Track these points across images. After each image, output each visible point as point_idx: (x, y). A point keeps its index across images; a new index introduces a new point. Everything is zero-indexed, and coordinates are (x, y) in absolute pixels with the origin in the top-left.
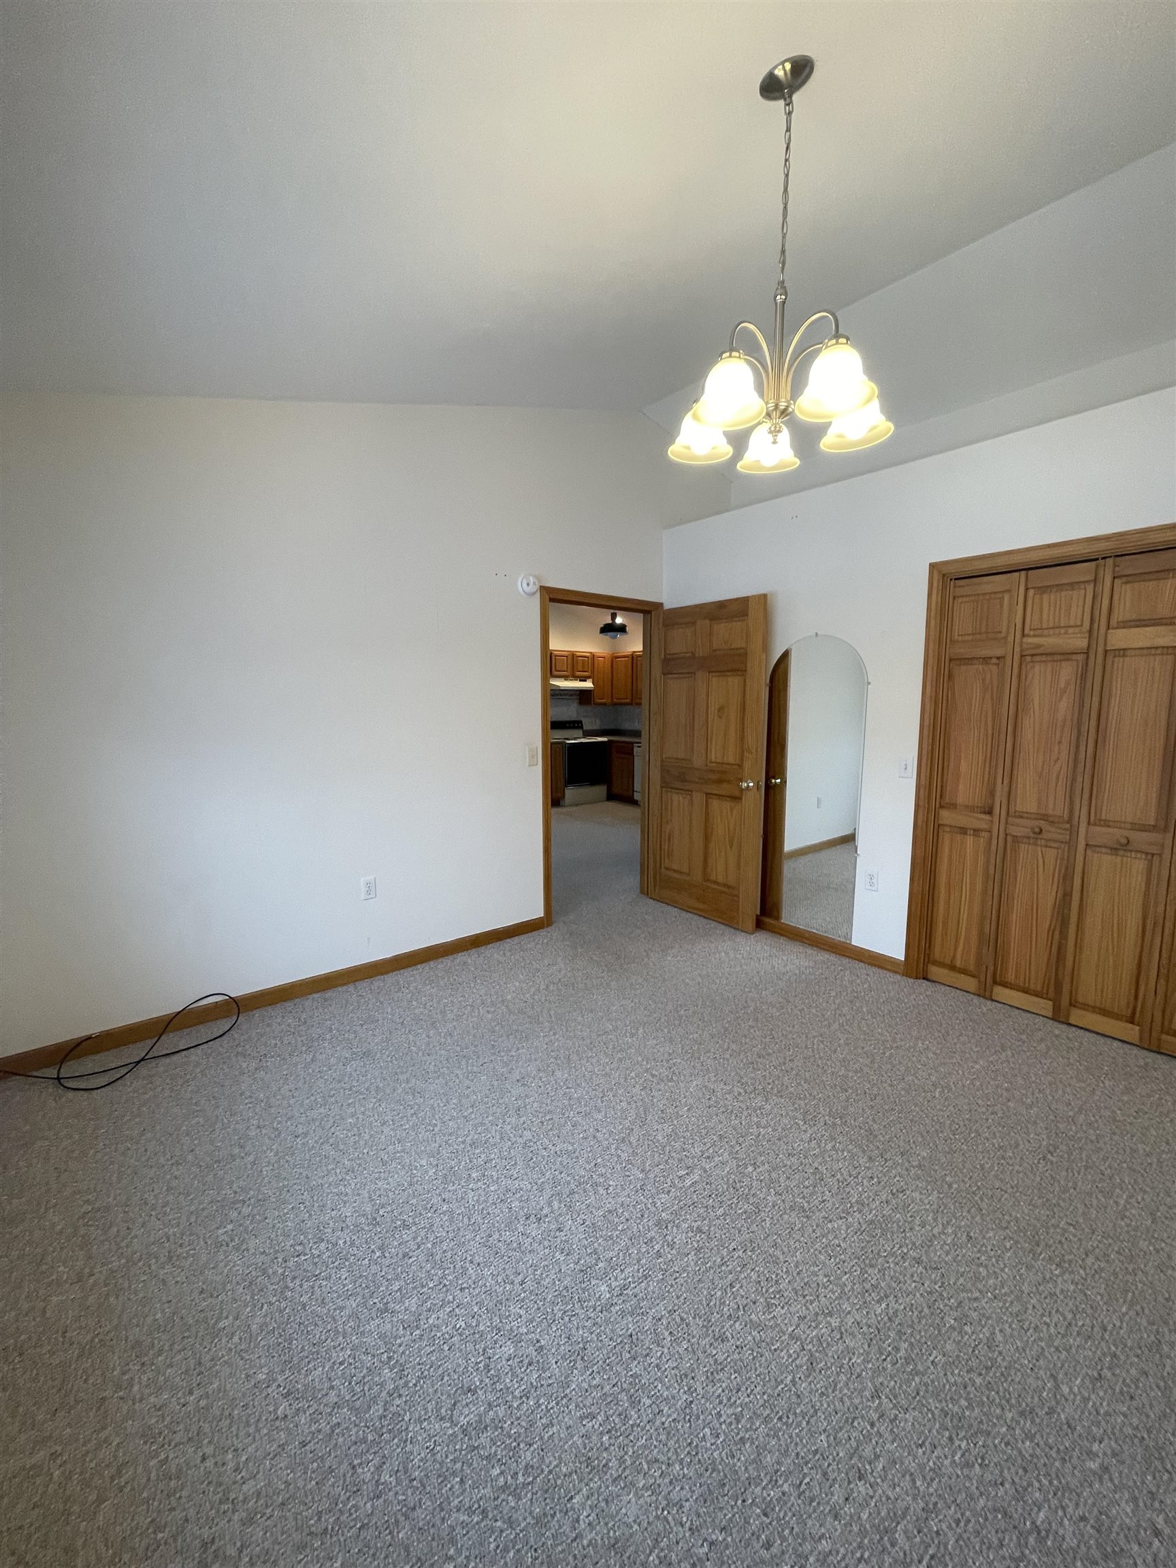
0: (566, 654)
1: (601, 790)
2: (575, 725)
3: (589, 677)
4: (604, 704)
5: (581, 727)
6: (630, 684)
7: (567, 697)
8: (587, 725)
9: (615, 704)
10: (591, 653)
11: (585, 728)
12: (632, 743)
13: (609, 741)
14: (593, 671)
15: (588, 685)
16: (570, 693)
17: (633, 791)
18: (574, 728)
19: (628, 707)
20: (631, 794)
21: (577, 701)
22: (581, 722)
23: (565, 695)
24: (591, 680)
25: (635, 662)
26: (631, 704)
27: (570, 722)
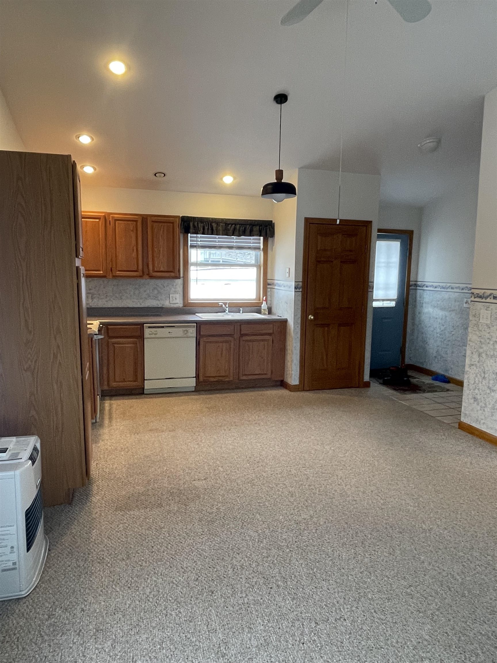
12: (142, 325)
17: (143, 380)
20: (140, 384)
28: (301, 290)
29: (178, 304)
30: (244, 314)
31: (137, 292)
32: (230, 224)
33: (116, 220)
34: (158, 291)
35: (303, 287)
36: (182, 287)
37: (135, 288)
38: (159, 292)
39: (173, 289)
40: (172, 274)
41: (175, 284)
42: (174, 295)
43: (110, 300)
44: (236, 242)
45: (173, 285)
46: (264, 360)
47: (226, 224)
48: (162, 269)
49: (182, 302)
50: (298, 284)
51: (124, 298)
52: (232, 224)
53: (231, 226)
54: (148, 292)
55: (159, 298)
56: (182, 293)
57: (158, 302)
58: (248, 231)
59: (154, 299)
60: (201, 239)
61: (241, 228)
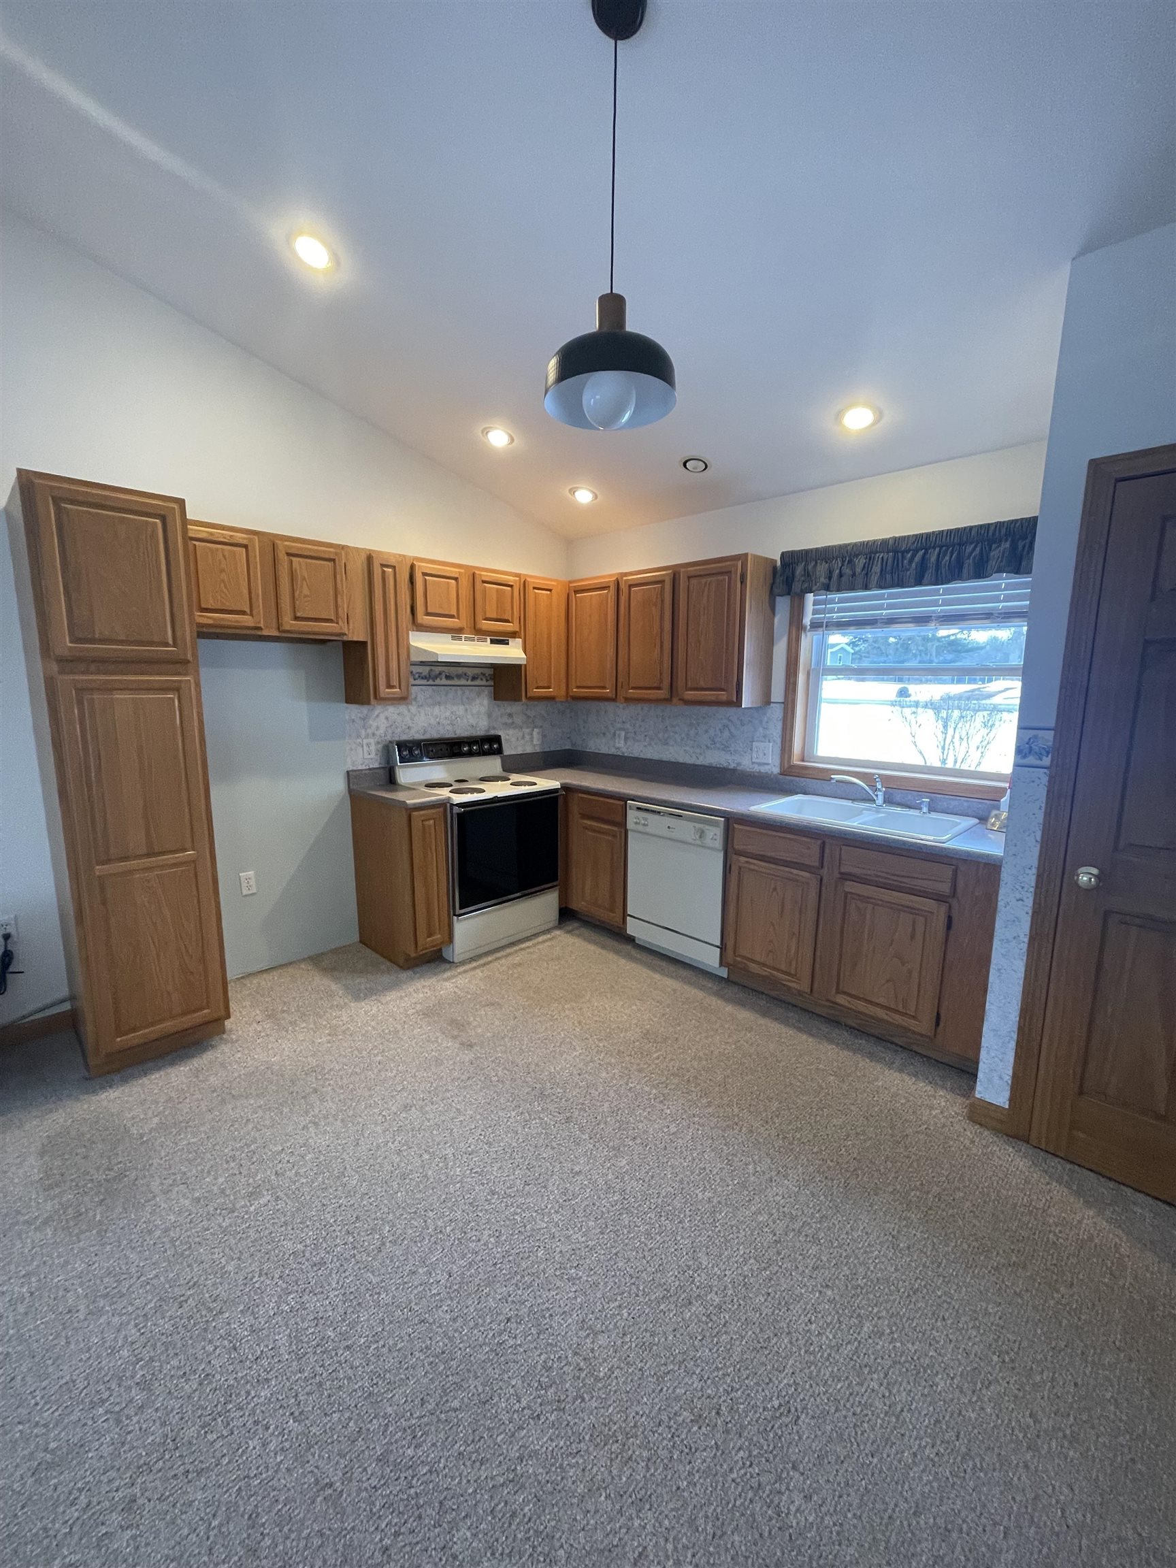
0: (454, 572)
1: (544, 905)
2: (487, 745)
3: (514, 635)
4: (551, 699)
5: (499, 751)
6: (611, 651)
7: (463, 682)
8: (516, 743)
9: (577, 698)
10: (518, 575)
11: (508, 750)
12: (624, 798)
13: (565, 788)
14: (523, 620)
15: (513, 653)
16: (470, 672)
17: (625, 915)
18: (482, 753)
19: (610, 706)
20: (619, 919)
21: (487, 692)
22: (497, 739)
23: (459, 677)
24: (519, 641)
25: (623, 599)
26: (614, 700)
27: (471, 741)
28: (1047, 761)
29: (767, 767)
30: (934, 815)
31: (692, 732)
32: (908, 552)
33: (630, 586)
34: (731, 733)
35: (1057, 751)
36: (780, 725)
37: (691, 725)
38: (732, 736)
39: (761, 729)
40: (723, 696)
41: (766, 719)
42: (762, 745)
43: (650, 745)
44: (945, 603)
45: (761, 721)
46: (910, 972)
47: (896, 552)
48: (702, 684)
49: (777, 763)
50: (1036, 737)
51: (672, 743)
52: (916, 551)
53: (914, 556)
54: (712, 732)
55: (732, 749)
56: (779, 741)
57: (728, 757)
58: (969, 564)
59: (723, 750)
60: (840, 603)
61: (947, 558)
